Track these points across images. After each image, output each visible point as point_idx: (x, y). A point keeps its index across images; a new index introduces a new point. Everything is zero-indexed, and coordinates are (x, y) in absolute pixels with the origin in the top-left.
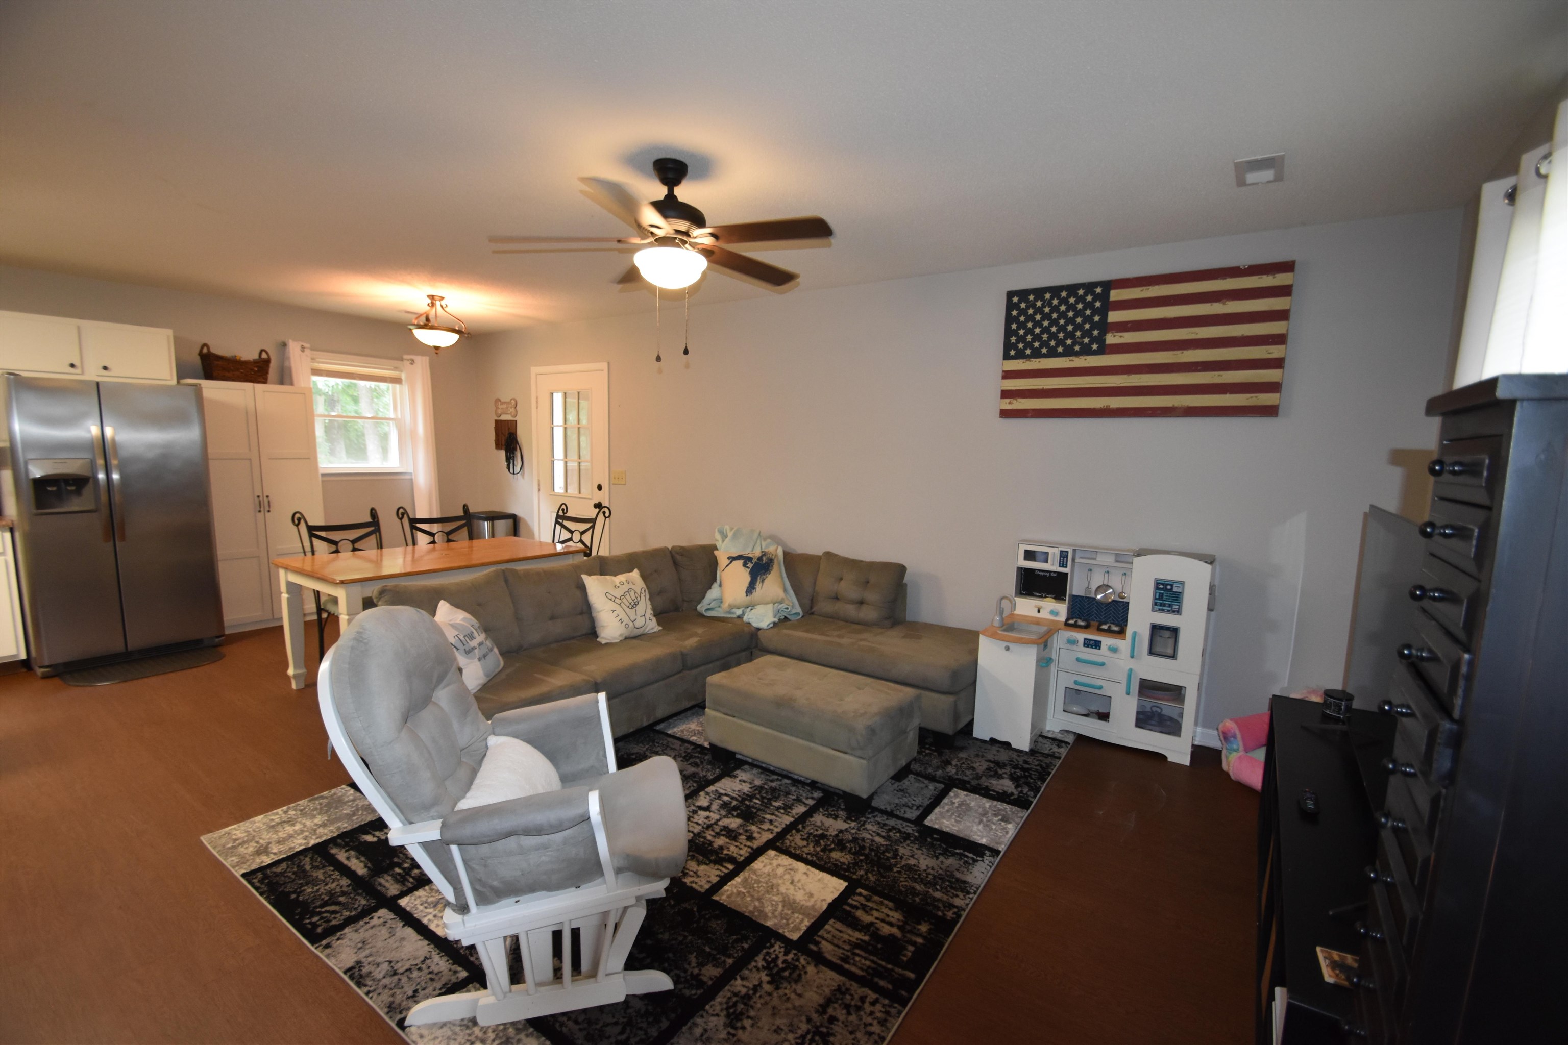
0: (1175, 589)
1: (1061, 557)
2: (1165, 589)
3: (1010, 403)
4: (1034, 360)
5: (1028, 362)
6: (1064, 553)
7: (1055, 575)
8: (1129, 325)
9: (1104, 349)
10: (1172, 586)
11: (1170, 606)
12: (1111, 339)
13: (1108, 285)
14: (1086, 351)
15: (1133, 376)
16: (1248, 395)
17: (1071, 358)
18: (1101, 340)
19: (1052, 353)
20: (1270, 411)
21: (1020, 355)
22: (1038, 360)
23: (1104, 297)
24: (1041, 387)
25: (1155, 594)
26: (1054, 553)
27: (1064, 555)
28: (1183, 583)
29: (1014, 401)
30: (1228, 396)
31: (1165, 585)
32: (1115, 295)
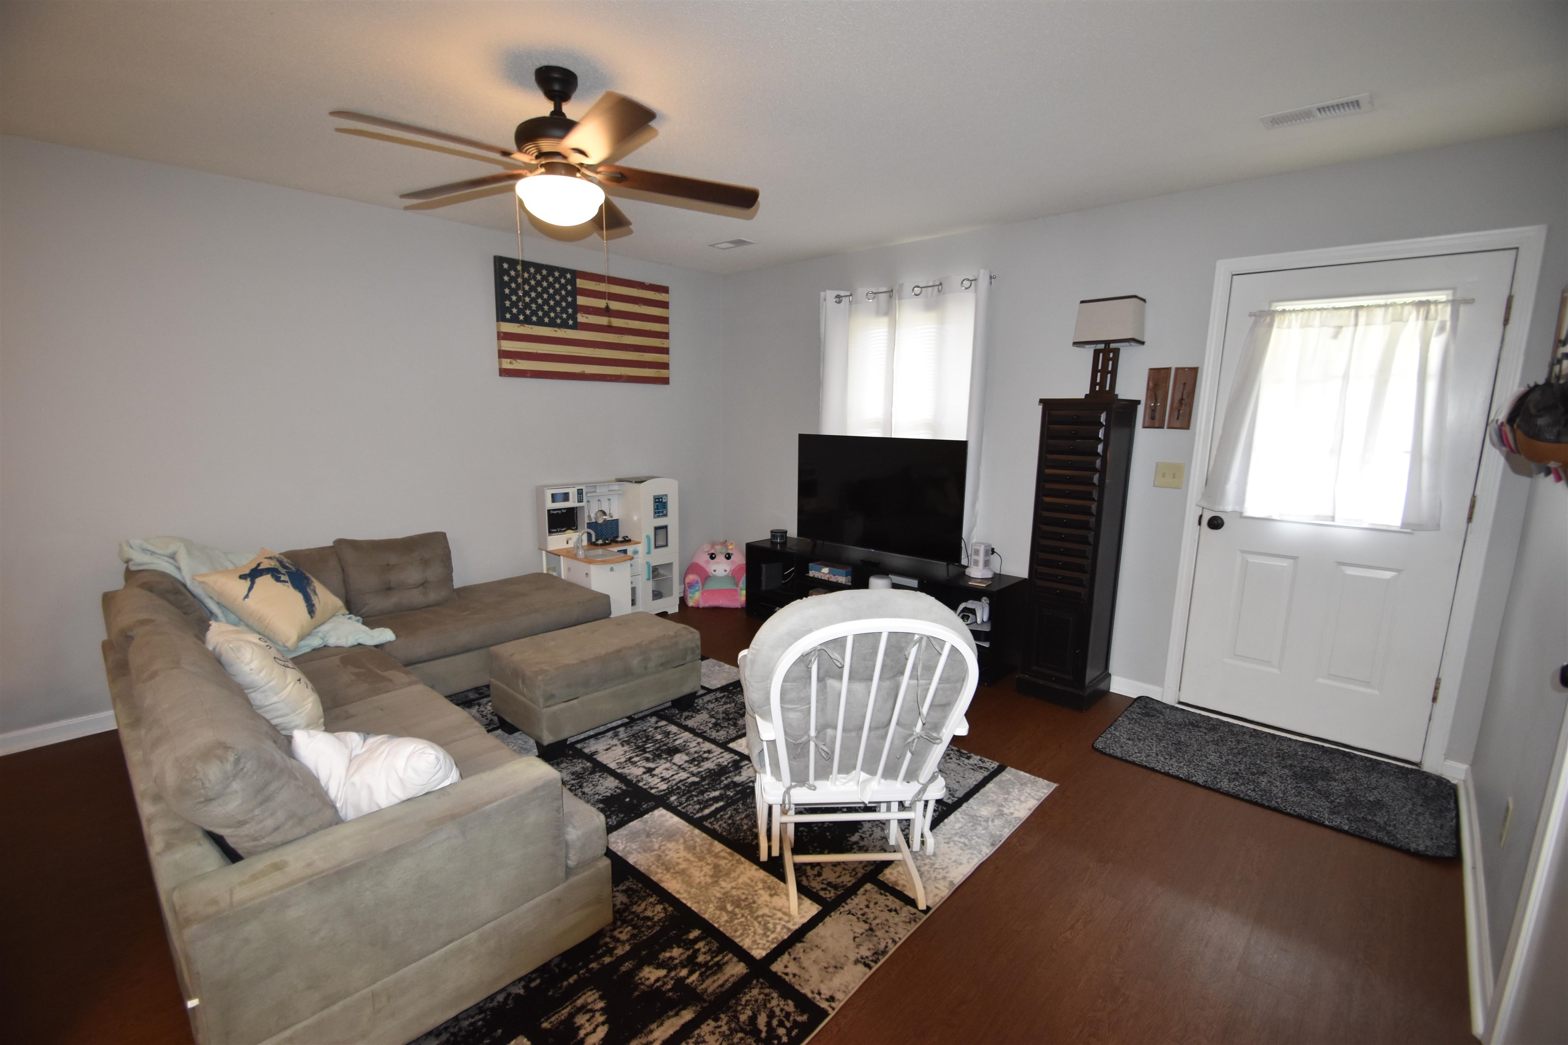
0: (664, 501)
1: (578, 494)
2: (659, 502)
3: (511, 363)
4: (527, 326)
5: (522, 327)
6: (581, 491)
7: (565, 511)
8: (591, 309)
9: (577, 326)
10: (662, 498)
11: (662, 512)
12: (581, 318)
13: (576, 274)
14: (564, 325)
15: (597, 350)
16: (656, 370)
17: (555, 329)
18: (573, 317)
19: (540, 323)
20: (665, 381)
21: (514, 320)
22: (530, 326)
23: (572, 282)
24: (535, 351)
25: (654, 507)
26: (573, 492)
27: (580, 492)
28: (666, 495)
29: (514, 362)
30: (647, 370)
31: (659, 499)
32: (581, 283)
